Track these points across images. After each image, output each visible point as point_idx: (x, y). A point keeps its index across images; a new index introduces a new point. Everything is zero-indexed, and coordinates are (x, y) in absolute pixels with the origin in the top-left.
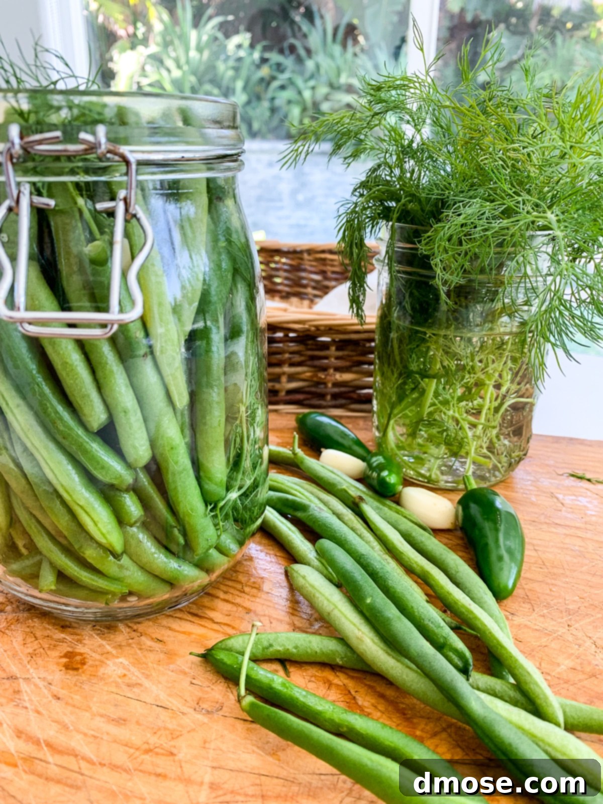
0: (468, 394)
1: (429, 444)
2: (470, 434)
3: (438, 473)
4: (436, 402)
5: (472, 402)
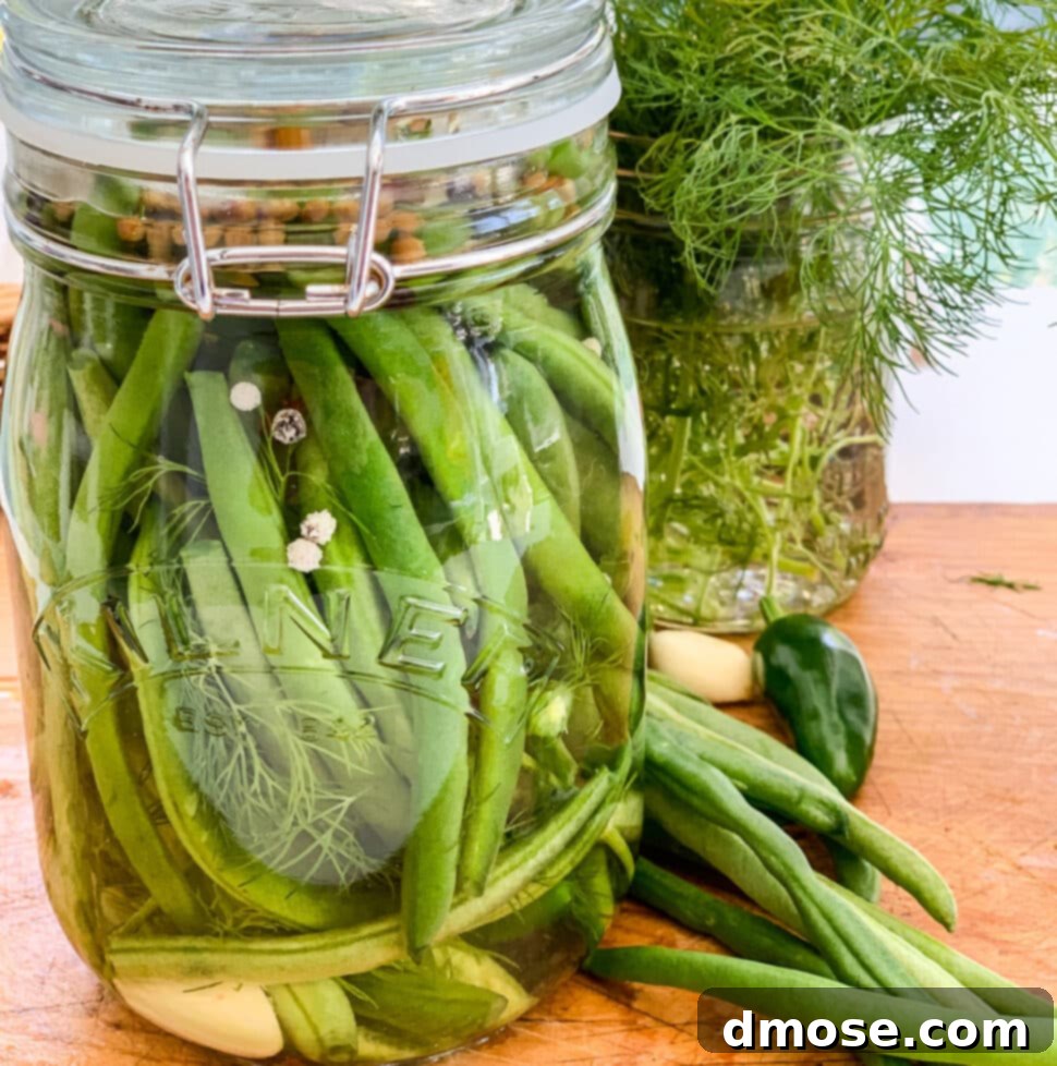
0: (759, 439)
1: (692, 547)
2: (768, 516)
3: (715, 604)
4: (696, 459)
5: (767, 454)
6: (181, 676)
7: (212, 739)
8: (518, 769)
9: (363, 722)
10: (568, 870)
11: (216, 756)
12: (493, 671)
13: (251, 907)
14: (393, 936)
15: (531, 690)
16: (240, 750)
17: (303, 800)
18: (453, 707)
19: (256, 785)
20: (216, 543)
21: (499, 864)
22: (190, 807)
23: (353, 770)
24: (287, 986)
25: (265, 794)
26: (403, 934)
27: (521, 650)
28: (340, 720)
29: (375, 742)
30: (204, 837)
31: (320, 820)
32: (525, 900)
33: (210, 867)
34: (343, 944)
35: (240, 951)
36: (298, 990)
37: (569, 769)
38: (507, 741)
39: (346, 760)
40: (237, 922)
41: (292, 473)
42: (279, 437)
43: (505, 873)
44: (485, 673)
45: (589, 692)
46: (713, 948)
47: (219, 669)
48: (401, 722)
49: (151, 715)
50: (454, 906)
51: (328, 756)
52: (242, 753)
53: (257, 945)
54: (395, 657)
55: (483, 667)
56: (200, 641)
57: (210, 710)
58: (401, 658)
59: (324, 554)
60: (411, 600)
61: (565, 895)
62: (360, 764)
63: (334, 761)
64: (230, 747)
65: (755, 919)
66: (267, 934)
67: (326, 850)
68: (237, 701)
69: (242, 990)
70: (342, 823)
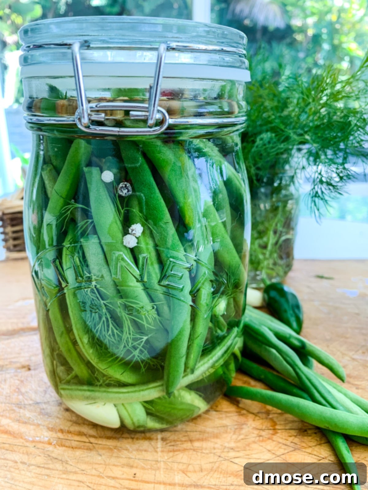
6: (81, 289)
7: (93, 314)
8: (208, 327)
9: (152, 308)
10: (222, 363)
11: (95, 321)
12: (201, 289)
13: (109, 376)
14: (161, 388)
15: (214, 298)
16: (104, 318)
17: (128, 338)
18: (186, 303)
19: (110, 332)
20: (96, 236)
21: (199, 362)
22: (85, 340)
23: (147, 327)
24: (123, 404)
25: (114, 335)
26: (164, 387)
27: (211, 281)
28: (143, 307)
29: (156, 316)
30: (91, 351)
31: (135, 345)
32: (208, 374)
33: (94, 362)
34: (143, 390)
35: (105, 392)
36: (126, 406)
37: (224, 327)
38: (205, 316)
39: (145, 323)
40: (104, 381)
41: (126, 208)
42: (121, 193)
43: (201, 365)
44: (198, 290)
45: (232, 300)
46: (266, 388)
47: (95, 286)
48: (166, 308)
49: (70, 305)
50: (183, 377)
51: (138, 321)
52: (105, 319)
53: (111, 390)
54: (165, 282)
55: (198, 288)
56: (88, 275)
57: (93, 303)
58: (167, 283)
59: (138, 241)
60: (171, 259)
61: (221, 372)
62: (150, 324)
63: (140, 323)
64: (100, 318)
65: (278, 377)
66: (115, 386)
67: (136, 357)
68: (103, 300)
69: (106, 405)
70: (143, 347)
